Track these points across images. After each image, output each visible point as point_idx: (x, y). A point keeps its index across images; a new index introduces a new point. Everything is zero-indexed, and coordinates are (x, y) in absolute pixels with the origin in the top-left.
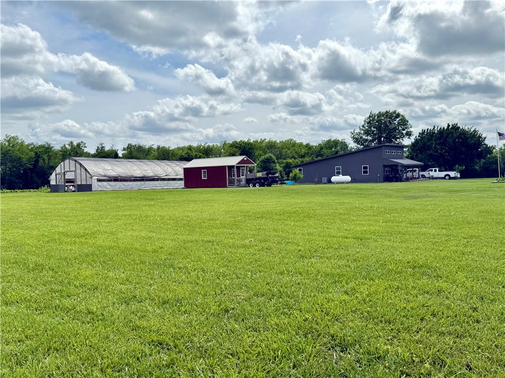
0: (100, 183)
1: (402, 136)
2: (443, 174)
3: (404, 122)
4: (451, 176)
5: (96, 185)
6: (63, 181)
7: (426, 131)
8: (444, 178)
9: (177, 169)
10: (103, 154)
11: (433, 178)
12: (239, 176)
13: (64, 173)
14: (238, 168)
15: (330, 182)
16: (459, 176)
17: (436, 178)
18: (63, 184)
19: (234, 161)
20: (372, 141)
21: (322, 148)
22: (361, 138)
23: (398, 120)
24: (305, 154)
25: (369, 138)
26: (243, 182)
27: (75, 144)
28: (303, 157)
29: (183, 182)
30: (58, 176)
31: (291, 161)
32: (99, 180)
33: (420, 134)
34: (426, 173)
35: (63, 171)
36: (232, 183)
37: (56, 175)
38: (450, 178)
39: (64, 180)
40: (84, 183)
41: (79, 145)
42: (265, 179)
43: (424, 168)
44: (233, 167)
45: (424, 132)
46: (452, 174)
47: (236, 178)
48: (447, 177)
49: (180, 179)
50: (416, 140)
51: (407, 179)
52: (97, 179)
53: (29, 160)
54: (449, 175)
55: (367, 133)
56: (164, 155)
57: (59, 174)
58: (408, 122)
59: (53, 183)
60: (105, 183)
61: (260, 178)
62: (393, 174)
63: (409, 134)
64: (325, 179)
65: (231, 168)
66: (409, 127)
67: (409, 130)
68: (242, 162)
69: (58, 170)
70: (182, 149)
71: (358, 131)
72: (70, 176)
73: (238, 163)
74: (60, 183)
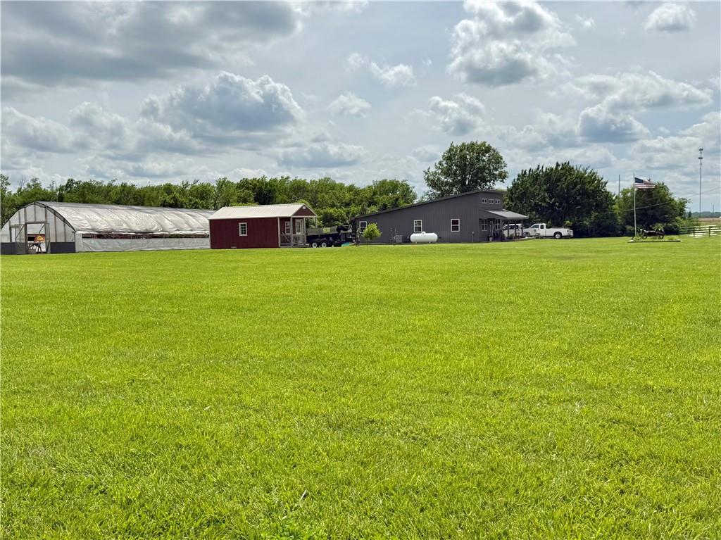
0: (86, 241)
1: (494, 178)
2: (552, 231)
4: (563, 235)
5: (81, 244)
6: (24, 238)
7: (528, 172)
8: (554, 237)
11: (538, 237)
13: (26, 225)
14: (294, 220)
15: (407, 241)
16: (572, 234)
17: (543, 237)
18: (23, 241)
19: (289, 210)
20: (454, 185)
22: (439, 179)
23: (487, 155)
24: (350, 201)
25: (450, 180)
26: (302, 241)
28: (347, 205)
29: (208, 241)
30: (13, 230)
31: (331, 211)
32: (84, 237)
33: (519, 176)
34: (530, 230)
35: (23, 222)
36: (286, 242)
37: (10, 228)
38: (562, 237)
39: (26, 236)
40: (61, 240)
43: (527, 223)
44: (287, 219)
45: (525, 173)
46: (564, 231)
47: (292, 234)
48: (557, 236)
51: (511, 239)
52: (83, 235)
54: (560, 233)
57: (16, 227)
58: (502, 159)
59: (5, 240)
60: (93, 241)
61: (327, 236)
62: (492, 232)
64: (398, 238)
65: (284, 220)
66: (503, 165)
67: (503, 170)
68: (300, 212)
69: (14, 220)
72: (35, 230)
73: (295, 214)
74: (18, 241)
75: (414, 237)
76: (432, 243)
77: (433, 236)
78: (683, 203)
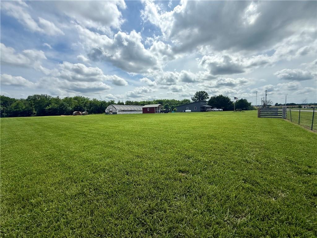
1: (206, 98)
2: (218, 110)
3: (207, 94)
5: (118, 113)
7: (213, 97)
8: (218, 111)
9: (141, 108)
10: (120, 104)
11: (215, 111)
12: (158, 110)
13: (109, 109)
15: (185, 112)
16: (222, 110)
18: (109, 112)
19: (157, 105)
20: (197, 100)
21: (183, 102)
22: (194, 99)
23: (205, 93)
25: (197, 99)
26: (160, 112)
28: (177, 104)
30: (107, 110)
31: (173, 105)
32: (119, 111)
33: (211, 98)
34: (213, 109)
36: (156, 112)
38: (220, 111)
40: (115, 112)
41: (113, 101)
42: (166, 111)
43: (212, 108)
44: (157, 107)
46: (220, 110)
47: (157, 110)
49: (142, 111)
50: (210, 100)
51: (207, 111)
53: (99, 105)
55: (196, 97)
56: (137, 104)
59: (106, 112)
61: (165, 111)
62: (203, 110)
63: (208, 98)
64: (183, 111)
65: (156, 107)
68: (159, 106)
69: (107, 108)
70: (142, 102)
71: (193, 97)
72: (111, 110)
75: (186, 111)
77: (190, 111)
78: (250, 103)
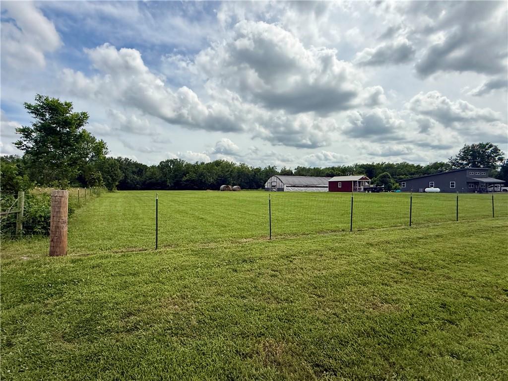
0: (287, 188)
3: (496, 151)
5: (285, 189)
13: (272, 182)
14: (359, 182)
15: (424, 192)
19: (357, 178)
24: (414, 172)
26: (362, 190)
27: (271, 167)
29: (328, 188)
36: (355, 190)
39: (271, 186)
40: (280, 187)
42: (375, 188)
47: (358, 187)
52: (286, 185)
55: (463, 159)
57: (269, 183)
58: (500, 151)
59: (266, 187)
60: (289, 188)
61: (372, 188)
63: (501, 160)
64: (421, 190)
65: (355, 182)
67: (501, 157)
68: (362, 178)
72: (274, 184)
73: (360, 179)
75: (427, 190)
76: (437, 192)
77: (438, 190)
